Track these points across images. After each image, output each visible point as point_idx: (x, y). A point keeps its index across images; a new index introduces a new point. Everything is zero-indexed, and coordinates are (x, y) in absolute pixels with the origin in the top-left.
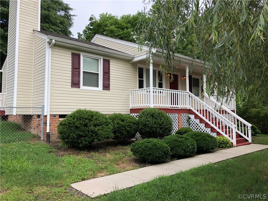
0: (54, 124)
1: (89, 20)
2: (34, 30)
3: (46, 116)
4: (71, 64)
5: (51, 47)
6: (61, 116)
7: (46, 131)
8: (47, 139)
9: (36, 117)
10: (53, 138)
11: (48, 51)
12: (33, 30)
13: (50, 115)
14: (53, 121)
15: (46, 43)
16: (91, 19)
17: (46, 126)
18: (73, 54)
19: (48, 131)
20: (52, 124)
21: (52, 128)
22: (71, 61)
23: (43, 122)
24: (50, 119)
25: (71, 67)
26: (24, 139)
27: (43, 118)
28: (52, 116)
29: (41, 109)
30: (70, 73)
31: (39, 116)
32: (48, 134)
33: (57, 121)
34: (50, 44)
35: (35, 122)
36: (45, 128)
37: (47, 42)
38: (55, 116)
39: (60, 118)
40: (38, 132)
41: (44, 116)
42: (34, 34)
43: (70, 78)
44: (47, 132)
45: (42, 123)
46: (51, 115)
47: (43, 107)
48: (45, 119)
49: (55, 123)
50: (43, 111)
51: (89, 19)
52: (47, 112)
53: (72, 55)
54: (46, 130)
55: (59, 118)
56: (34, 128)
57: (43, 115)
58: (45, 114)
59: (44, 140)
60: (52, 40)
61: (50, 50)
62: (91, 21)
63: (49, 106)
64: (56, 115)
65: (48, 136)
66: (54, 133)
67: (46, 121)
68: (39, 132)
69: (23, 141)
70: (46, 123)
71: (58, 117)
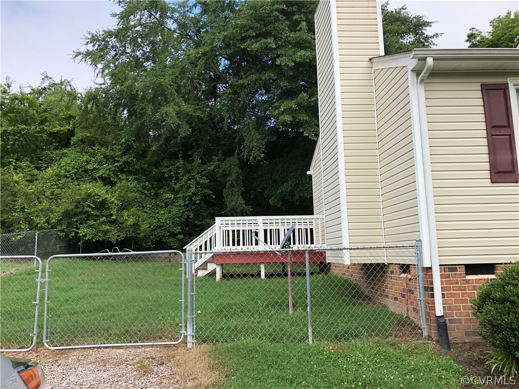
0: (452, 292)
1: (467, 41)
2: (370, 59)
3: (430, 269)
4: (482, 118)
5: (422, 81)
6: (472, 269)
7: (435, 310)
8: (440, 335)
9: (397, 269)
10: (456, 334)
11: (417, 94)
12: (368, 60)
13: (440, 265)
14: (450, 282)
15: (409, 73)
16: (471, 37)
17: (432, 296)
18: (485, 89)
19: (439, 312)
20: (447, 291)
21: (450, 302)
22: (481, 110)
23: (421, 286)
24: (441, 278)
25: (483, 126)
26: (380, 331)
27: (421, 274)
28: (447, 270)
29: (413, 250)
30: (484, 142)
31: (405, 268)
32: (442, 320)
33: (462, 282)
34: (418, 75)
35: (395, 283)
36: (428, 303)
37: (412, 71)
38: (452, 268)
39: (470, 275)
40: (408, 311)
41: (423, 267)
42: (373, 69)
43: (486, 158)
44: (438, 315)
45: (421, 289)
46: (443, 267)
47: (418, 243)
48: (428, 277)
49: (456, 289)
50: (419, 255)
51: (467, 38)
52: (431, 258)
53: (484, 91)
54: (433, 308)
55: (467, 274)
56: (396, 299)
57: (419, 268)
58: (427, 264)
59: (430, 337)
60: (425, 59)
61: (421, 89)
62: (470, 41)
63: (435, 241)
64: (458, 267)
65: (442, 325)
66: (455, 317)
67: (432, 283)
68: (411, 309)
69: (377, 335)
70: (432, 289)
71: (462, 271)
